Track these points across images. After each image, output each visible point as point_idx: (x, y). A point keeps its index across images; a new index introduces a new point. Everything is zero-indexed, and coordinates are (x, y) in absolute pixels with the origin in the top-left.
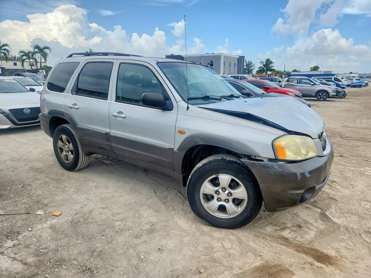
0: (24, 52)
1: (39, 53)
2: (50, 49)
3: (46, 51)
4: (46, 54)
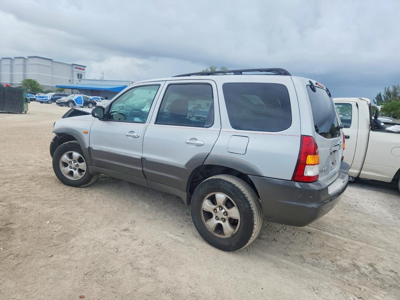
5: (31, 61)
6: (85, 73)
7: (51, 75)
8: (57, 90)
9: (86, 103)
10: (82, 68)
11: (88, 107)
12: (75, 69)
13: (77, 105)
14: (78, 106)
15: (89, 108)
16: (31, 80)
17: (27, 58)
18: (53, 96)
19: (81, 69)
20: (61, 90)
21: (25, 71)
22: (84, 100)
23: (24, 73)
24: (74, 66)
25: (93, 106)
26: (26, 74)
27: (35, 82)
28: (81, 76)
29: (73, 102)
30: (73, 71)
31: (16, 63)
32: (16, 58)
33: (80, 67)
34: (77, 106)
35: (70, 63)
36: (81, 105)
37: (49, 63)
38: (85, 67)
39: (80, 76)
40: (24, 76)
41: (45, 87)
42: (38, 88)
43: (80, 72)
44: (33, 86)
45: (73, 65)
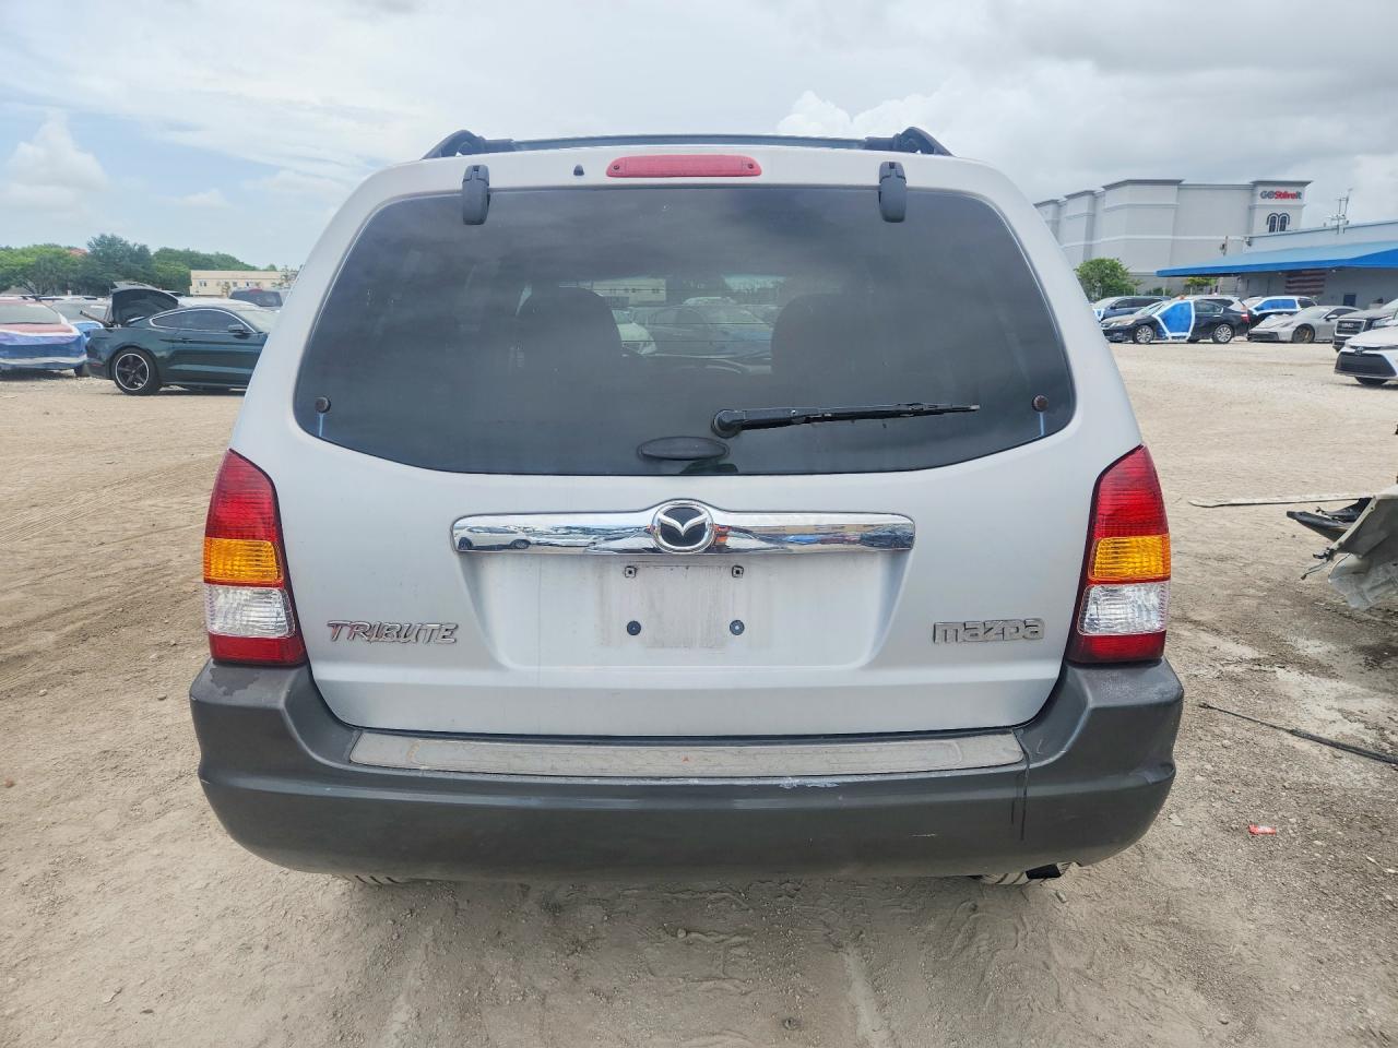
5: (1113, 198)
6: (1302, 207)
7: (1170, 237)
8: (1188, 286)
9: (1204, 327)
10: (1291, 190)
11: (1211, 340)
12: (1260, 201)
13: (1168, 334)
14: (1173, 337)
15: (1216, 342)
16: (1102, 261)
17: (1103, 190)
18: (1112, 308)
19: (1285, 196)
20: (1199, 284)
21: (1091, 233)
22: (1196, 316)
23: (1089, 243)
24: (1260, 189)
25: (1233, 336)
26: (1094, 242)
27: (1114, 267)
28: (1284, 220)
29: (1152, 324)
30: (1251, 208)
31: (1068, 214)
32: (1070, 197)
33: (1282, 189)
34: (1167, 338)
35: (1247, 181)
36: (1184, 334)
37: (1169, 195)
38: (1304, 184)
39: (1278, 224)
40: (1089, 249)
41: (1145, 279)
42: (1124, 285)
43: (1278, 206)
44: (1108, 280)
45: (1257, 184)
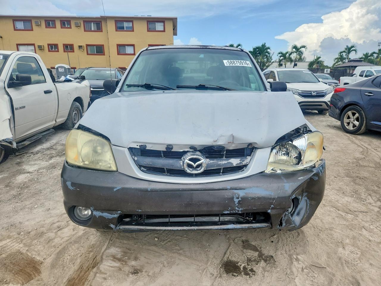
0: (282, 53)
1: (296, 52)
2: (306, 48)
3: (303, 50)
4: (302, 53)
